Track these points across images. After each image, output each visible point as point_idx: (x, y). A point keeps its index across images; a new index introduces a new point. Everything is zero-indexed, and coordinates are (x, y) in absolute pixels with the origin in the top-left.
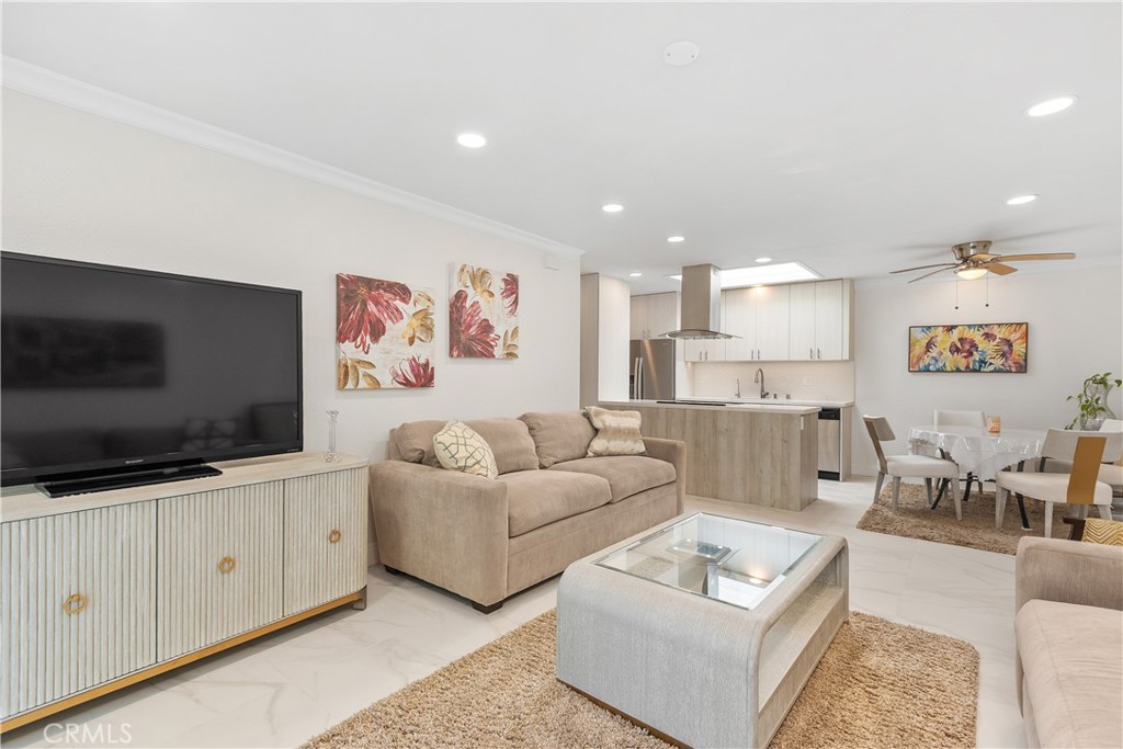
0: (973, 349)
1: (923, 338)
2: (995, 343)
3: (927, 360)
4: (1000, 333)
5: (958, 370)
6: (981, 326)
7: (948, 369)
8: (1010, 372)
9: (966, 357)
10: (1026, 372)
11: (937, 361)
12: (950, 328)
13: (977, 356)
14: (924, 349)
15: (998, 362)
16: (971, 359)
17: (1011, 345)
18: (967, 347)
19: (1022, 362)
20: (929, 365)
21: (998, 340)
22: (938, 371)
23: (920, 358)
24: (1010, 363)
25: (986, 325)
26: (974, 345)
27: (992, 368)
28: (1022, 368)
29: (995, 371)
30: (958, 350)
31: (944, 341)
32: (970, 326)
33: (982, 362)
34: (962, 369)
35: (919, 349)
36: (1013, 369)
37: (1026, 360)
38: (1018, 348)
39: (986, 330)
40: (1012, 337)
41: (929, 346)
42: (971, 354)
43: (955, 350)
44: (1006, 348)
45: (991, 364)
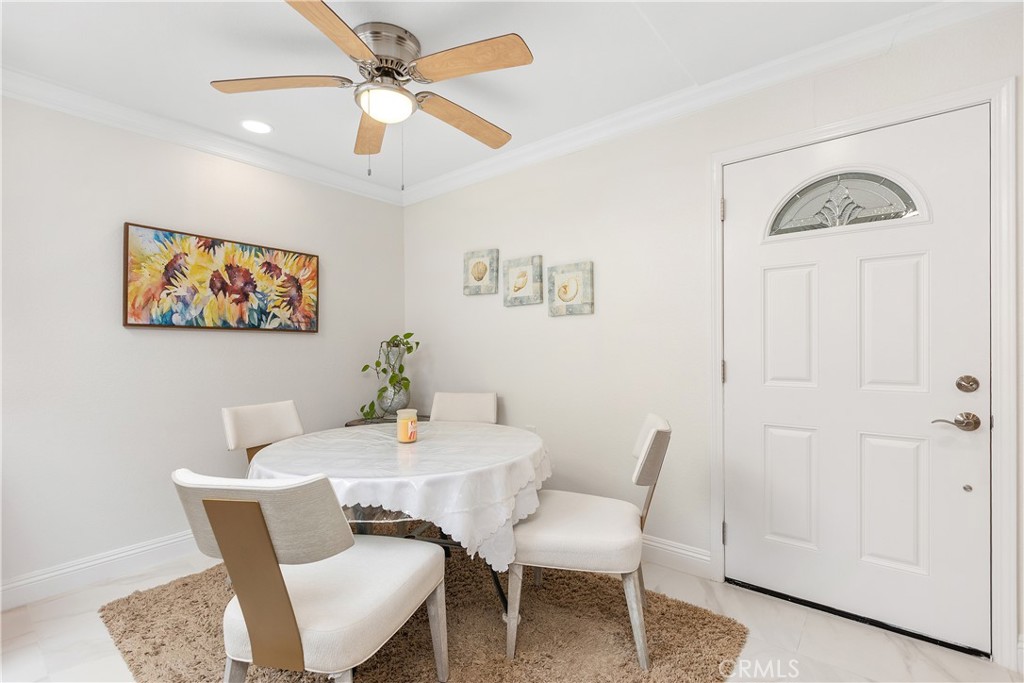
0: (248, 288)
1: (155, 255)
2: (279, 282)
3: (167, 302)
4: (287, 266)
5: (226, 326)
6: (260, 248)
7: (208, 323)
8: (298, 330)
9: (237, 302)
10: (317, 331)
11: (186, 305)
12: (211, 244)
13: (254, 302)
14: (159, 278)
15: (284, 314)
16: (246, 306)
17: (299, 289)
18: (240, 283)
19: (313, 315)
20: (172, 312)
21: (283, 278)
22: (190, 326)
23: (150, 298)
24: (299, 316)
25: (268, 249)
26: (250, 282)
27: (275, 324)
28: (312, 326)
29: (282, 329)
30: (224, 288)
31: (200, 268)
32: (244, 246)
33: (263, 312)
34: (233, 323)
35: (148, 277)
36: (303, 328)
37: (316, 313)
38: (308, 292)
39: (267, 258)
40: (303, 275)
41: (171, 272)
42: (246, 297)
43: (219, 286)
44: (293, 292)
45: (275, 316)
